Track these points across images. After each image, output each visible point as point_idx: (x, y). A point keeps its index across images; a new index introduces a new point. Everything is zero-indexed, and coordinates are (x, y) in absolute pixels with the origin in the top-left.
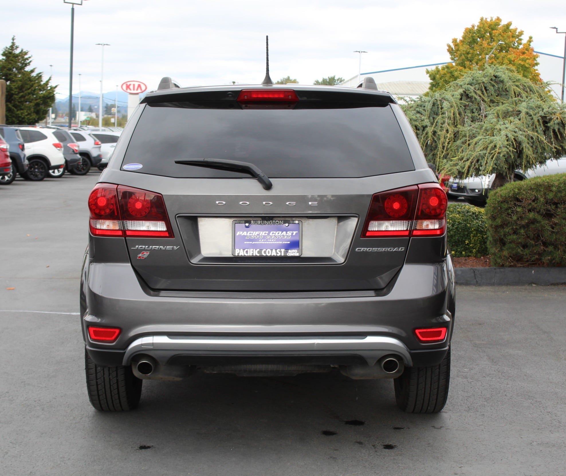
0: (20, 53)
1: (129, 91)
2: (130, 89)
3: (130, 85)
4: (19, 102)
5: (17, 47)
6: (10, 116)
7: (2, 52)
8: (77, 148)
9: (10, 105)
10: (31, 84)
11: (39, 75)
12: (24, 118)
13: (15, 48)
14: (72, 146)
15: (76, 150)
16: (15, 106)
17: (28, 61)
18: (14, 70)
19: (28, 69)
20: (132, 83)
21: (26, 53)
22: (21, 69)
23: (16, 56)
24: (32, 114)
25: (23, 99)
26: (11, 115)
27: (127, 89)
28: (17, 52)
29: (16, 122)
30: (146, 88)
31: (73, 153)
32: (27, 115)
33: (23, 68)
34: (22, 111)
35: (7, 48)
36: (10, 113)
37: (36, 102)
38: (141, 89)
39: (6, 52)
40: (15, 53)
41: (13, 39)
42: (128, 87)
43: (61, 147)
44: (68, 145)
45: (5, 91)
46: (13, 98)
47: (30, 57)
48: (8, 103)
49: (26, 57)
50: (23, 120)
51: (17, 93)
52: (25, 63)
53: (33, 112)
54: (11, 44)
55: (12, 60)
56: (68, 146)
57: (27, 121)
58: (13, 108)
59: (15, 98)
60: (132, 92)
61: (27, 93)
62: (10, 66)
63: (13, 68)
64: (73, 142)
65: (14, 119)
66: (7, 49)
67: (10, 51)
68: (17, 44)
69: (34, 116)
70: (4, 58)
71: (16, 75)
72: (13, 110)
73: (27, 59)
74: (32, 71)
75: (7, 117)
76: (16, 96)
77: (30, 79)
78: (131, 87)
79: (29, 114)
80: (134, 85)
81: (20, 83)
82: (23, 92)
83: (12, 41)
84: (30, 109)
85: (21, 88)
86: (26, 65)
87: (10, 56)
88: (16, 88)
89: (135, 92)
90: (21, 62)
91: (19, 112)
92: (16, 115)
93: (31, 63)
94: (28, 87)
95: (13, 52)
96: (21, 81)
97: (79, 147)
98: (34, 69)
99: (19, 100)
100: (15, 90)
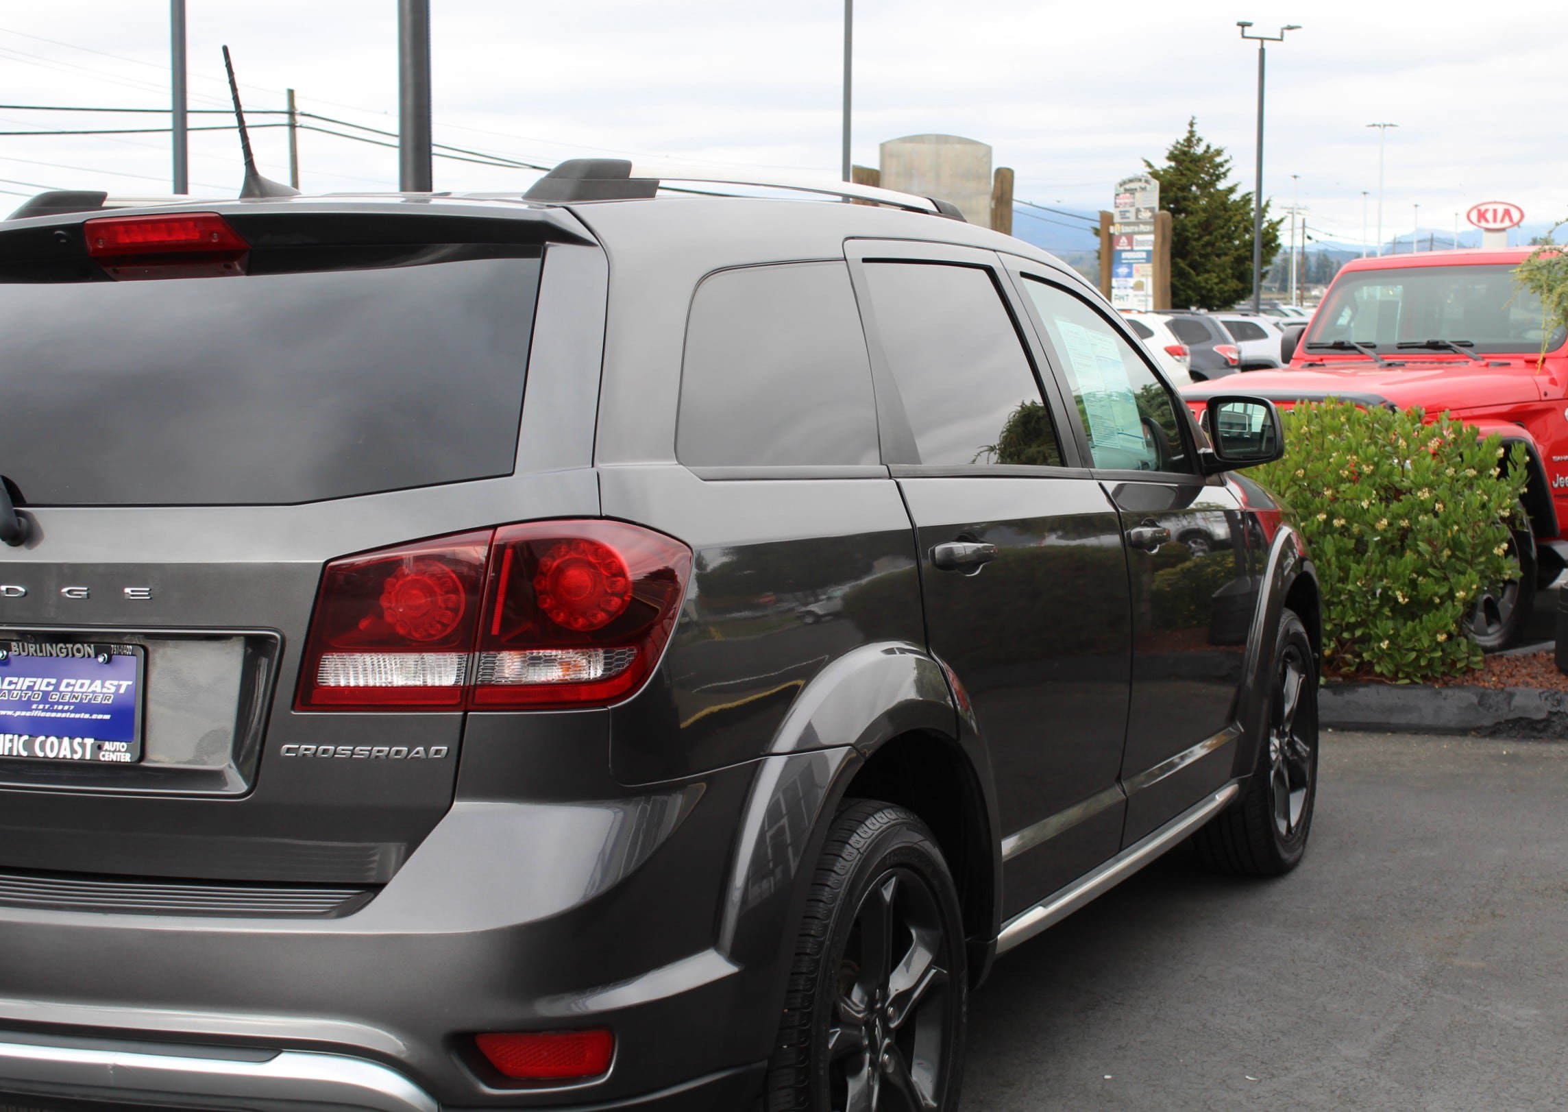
0: (1206, 152)
1: (1483, 224)
2: (1487, 221)
3: (1486, 211)
4: (1201, 256)
5: (1200, 140)
6: (1182, 287)
7: (1167, 154)
8: (1234, 356)
9: (1182, 264)
10: (1226, 217)
11: (1247, 198)
12: (1211, 290)
13: (1195, 142)
14: (1225, 350)
15: (1233, 360)
16: (1193, 266)
17: (1222, 170)
18: (1194, 188)
19: (1222, 185)
20: (1491, 207)
21: (1219, 153)
22: (1204, 187)
23: (1196, 160)
24: (1229, 280)
25: (1209, 249)
26: (1182, 285)
27: (1479, 221)
28: (1199, 150)
29: (1194, 300)
30: (1522, 216)
31: (1224, 366)
32: (1216, 284)
33: (1212, 184)
34: (1206, 276)
35: (1178, 143)
36: (1183, 281)
37: (1235, 254)
38: (1511, 220)
39: (1177, 152)
40: (1194, 154)
41: (1191, 125)
42: (1482, 216)
43: (1185, 354)
44: (1214, 349)
45: (1169, 233)
46: (1188, 248)
47: (1226, 161)
48: (1179, 260)
49: (1218, 160)
50: (1211, 294)
51: (1196, 236)
52: (1217, 172)
53: (1230, 276)
54: (1186, 135)
55: (1189, 169)
56: (1214, 352)
57: (1218, 295)
58: (1188, 269)
59: (1193, 248)
60: (1492, 225)
61: (1219, 237)
62: (1184, 181)
63: (1191, 185)
64: (1226, 341)
65: (1190, 292)
66: (1179, 146)
67: (1186, 149)
68: (1198, 135)
69: (1233, 284)
70: (1173, 164)
71: (1196, 198)
72: (1189, 273)
73: (1221, 165)
74: (1231, 190)
75: (1175, 292)
76: (1194, 243)
77: (1225, 206)
78: (1490, 216)
79: (1222, 281)
80: (1495, 211)
81: (1203, 216)
82: (1210, 234)
83: (1189, 128)
84: (1224, 270)
85: (1206, 227)
86: (1218, 178)
87: (1184, 161)
88: (1195, 227)
89: (1498, 225)
90: (1207, 173)
91: (1200, 278)
92: (1195, 283)
93: (1229, 174)
94: (1221, 222)
95: (1192, 151)
96: (1204, 210)
97: (1239, 353)
98: (1236, 185)
99: (1202, 252)
100: (1193, 230)
